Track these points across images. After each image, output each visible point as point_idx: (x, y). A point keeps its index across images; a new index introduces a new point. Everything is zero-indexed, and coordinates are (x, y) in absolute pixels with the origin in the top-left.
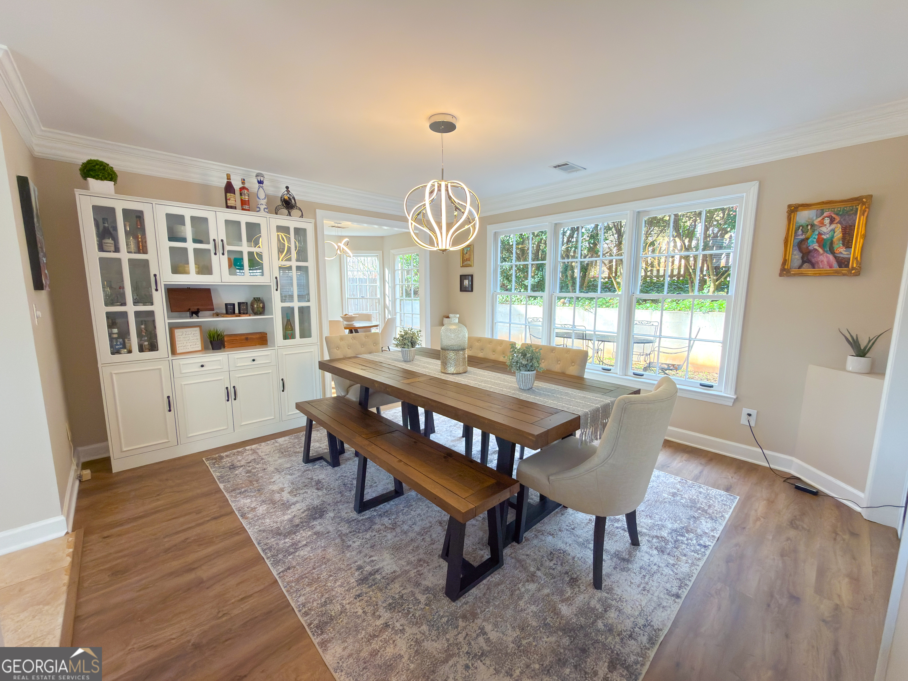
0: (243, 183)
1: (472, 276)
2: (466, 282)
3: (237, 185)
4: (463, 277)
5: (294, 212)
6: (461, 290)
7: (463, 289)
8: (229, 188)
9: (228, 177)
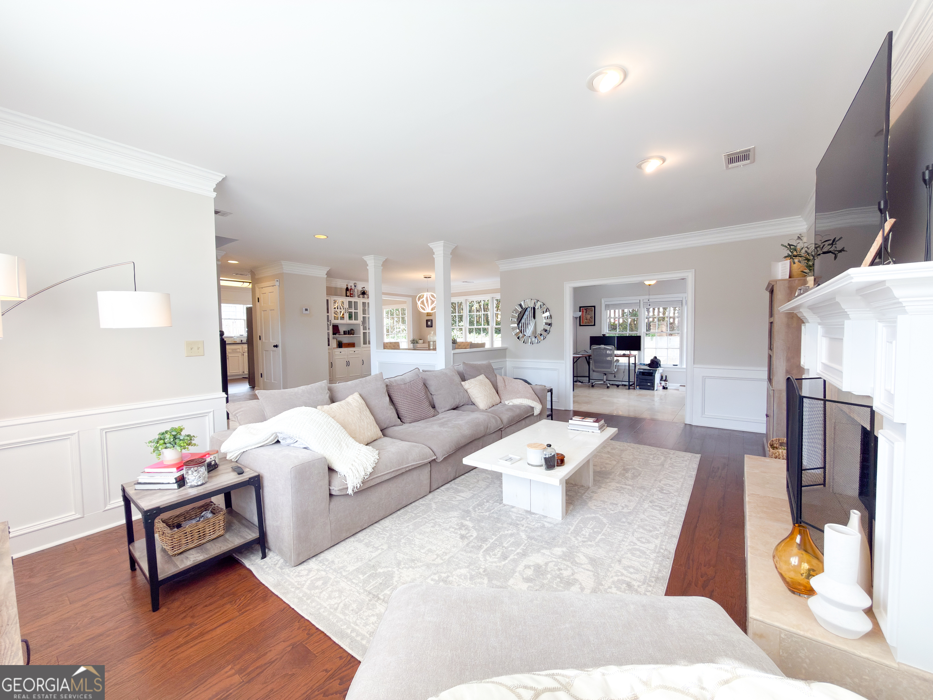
0: (351, 287)
1: (432, 320)
2: (429, 323)
3: (349, 288)
4: (427, 321)
5: (365, 296)
6: (427, 327)
7: (427, 326)
8: (347, 289)
9: (347, 285)
